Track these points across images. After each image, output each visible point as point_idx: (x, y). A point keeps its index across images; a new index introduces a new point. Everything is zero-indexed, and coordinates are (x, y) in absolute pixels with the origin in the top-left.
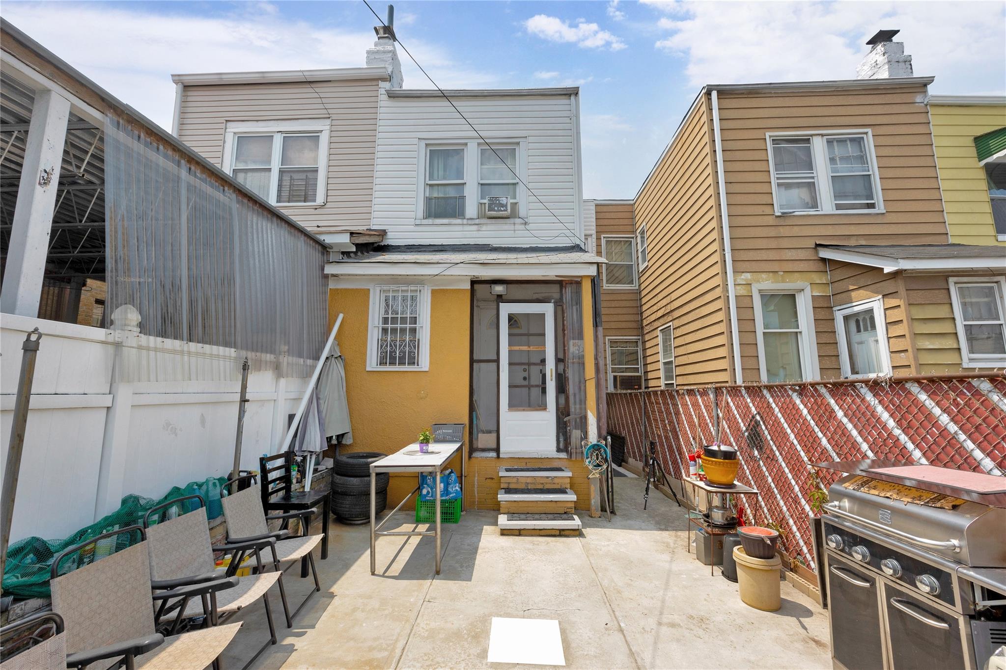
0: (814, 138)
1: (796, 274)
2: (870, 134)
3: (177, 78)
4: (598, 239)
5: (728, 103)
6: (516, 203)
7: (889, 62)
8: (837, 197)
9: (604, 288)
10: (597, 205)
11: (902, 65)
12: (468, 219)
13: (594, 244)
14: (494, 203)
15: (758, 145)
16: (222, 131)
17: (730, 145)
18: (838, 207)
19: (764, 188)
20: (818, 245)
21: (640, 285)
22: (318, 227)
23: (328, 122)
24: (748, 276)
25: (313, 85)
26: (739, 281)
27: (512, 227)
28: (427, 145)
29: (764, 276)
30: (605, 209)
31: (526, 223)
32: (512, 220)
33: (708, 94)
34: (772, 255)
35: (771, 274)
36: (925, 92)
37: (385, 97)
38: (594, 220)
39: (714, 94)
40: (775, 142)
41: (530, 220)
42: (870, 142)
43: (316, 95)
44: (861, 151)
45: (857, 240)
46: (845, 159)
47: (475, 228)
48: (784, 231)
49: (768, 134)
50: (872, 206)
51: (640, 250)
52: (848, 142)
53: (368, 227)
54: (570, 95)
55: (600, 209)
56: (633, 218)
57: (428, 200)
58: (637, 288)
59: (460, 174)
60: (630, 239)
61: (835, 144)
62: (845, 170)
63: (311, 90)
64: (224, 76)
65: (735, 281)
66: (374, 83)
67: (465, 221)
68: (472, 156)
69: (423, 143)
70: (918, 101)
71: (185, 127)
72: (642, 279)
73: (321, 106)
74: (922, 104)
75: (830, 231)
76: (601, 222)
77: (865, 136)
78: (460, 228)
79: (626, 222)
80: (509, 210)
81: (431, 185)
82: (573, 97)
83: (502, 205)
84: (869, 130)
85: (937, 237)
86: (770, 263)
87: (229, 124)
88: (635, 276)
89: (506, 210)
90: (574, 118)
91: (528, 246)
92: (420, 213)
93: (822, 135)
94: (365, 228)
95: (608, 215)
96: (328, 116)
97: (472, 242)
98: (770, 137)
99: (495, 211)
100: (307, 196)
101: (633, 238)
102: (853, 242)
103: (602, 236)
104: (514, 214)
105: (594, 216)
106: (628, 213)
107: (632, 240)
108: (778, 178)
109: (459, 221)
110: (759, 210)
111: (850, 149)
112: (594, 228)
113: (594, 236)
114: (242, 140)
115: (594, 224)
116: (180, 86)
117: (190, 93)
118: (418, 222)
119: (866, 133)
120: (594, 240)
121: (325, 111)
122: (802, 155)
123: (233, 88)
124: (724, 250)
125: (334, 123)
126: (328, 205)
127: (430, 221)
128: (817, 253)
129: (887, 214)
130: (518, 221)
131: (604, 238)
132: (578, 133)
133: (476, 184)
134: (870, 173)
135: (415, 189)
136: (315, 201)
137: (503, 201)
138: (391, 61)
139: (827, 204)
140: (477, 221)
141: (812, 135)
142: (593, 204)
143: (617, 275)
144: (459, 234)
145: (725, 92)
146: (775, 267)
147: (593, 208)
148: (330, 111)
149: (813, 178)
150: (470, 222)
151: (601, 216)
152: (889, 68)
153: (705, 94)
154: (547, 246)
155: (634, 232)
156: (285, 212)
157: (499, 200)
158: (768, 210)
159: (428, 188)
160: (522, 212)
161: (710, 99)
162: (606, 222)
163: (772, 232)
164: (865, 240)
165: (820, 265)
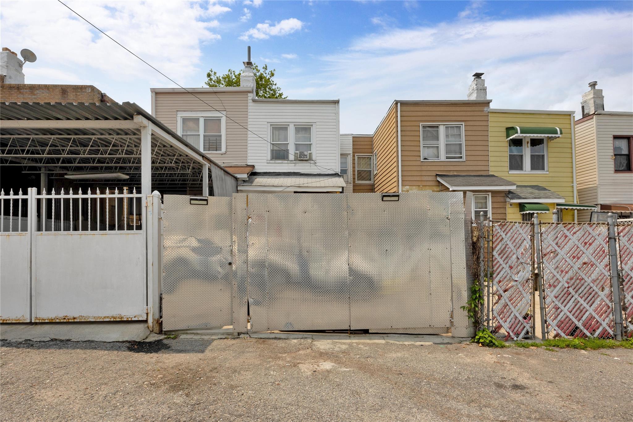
0: (440, 126)
1: (427, 187)
2: (463, 125)
3: (153, 90)
4: (354, 156)
5: (405, 108)
6: (311, 153)
7: (477, 89)
8: (447, 153)
9: (356, 183)
10: (353, 137)
11: (482, 91)
12: (290, 161)
13: (352, 159)
14: (302, 154)
15: (416, 128)
16: (175, 116)
17: (404, 128)
18: (447, 158)
19: (417, 149)
20: (437, 175)
21: (374, 182)
22: (224, 163)
23: (224, 113)
24: (408, 187)
25: (216, 94)
26: (404, 190)
27: (309, 164)
28: (271, 125)
29: (414, 187)
30: (357, 140)
31: (315, 163)
32: (309, 161)
33: (397, 104)
34: (418, 178)
35: (417, 187)
36: (489, 106)
37: (251, 101)
38: (352, 145)
39: (399, 104)
40: (424, 127)
41: (317, 161)
42: (463, 128)
43: (218, 99)
44: (460, 132)
45: (453, 172)
46: (453, 135)
47: (293, 165)
48: (424, 168)
49: (421, 124)
50: (461, 157)
51: (375, 163)
52: (455, 128)
53: (246, 164)
54: (336, 103)
55: (355, 139)
56: (372, 145)
57: (272, 151)
58: (373, 183)
59: (286, 139)
60: (370, 157)
61: (449, 128)
62: (453, 141)
63: (215, 96)
64: (175, 90)
65: (402, 189)
66: (246, 94)
67: (289, 162)
68: (291, 131)
69: (269, 124)
70: (485, 110)
71: (158, 113)
72: (375, 179)
73: (221, 105)
74: (487, 112)
75: (442, 168)
76: (356, 147)
77: (461, 126)
78: (287, 165)
79: (369, 147)
80: (308, 158)
81: (273, 144)
82: (336, 104)
83: (305, 155)
84: (463, 123)
85: (485, 172)
86: (417, 182)
87: (178, 112)
88: (372, 177)
89: (307, 158)
90: (337, 114)
91: (316, 173)
92: (269, 157)
93: (444, 125)
94: (245, 164)
95: (359, 143)
96: (225, 110)
97: (292, 171)
98: (422, 125)
99: (302, 158)
100: (217, 147)
101: (372, 156)
102: (451, 174)
103: (356, 154)
104: (310, 159)
105: (352, 143)
106: (369, 142)
107: (371, 157)
108: (424, 144)
109: (286, 162)
110: (414, 158)
111: (455, 131)
112: (352, 150)
113: (352, 155)
114: (185, 120)
115: (352, 148)
116: (154, 94)
117: (158, 96)
118: (268, 162)
119: (462, 124)
120: (352, 157)
121: (223, 107)
122: (434, 133)
123: (178, 94)
124: (399, 176)
125: (228, 113)
126: (228, 153)
127: (273, 162)
128: (437, 178)
129: (466, 161)
130: (312, 162)
131: (357, 155)
132: (339, 121)
133: (294, 144)
134: (462, 143)
135: (266, 146)
136: (221, 150)
137: (306, 153)
138: (252, 81)
139: (443, 157)
140: (294, 162)
141: (439, 125)
142: (351, 136)
143: (363, 175)
144: (287, 167)
145: (404, 104)
146: (419, 183)
147: (352, 139)
148: (226, 107)
149: (438, 144)
150: (291, 162)
151: (355, 143)
152: (477, 92)
153: (395, 103)
154: (324, 173)
155: (372, 153)
156: (208, 156)
157: (304, 153)
158: (418, 158)
159: (272, 145)
160: (314, 158)
161: (397, 106)
162: (358, 147)
163: (419, 168)
164: (457, 172)
165: (437, 183)
